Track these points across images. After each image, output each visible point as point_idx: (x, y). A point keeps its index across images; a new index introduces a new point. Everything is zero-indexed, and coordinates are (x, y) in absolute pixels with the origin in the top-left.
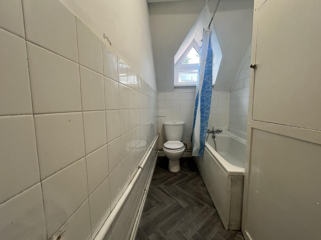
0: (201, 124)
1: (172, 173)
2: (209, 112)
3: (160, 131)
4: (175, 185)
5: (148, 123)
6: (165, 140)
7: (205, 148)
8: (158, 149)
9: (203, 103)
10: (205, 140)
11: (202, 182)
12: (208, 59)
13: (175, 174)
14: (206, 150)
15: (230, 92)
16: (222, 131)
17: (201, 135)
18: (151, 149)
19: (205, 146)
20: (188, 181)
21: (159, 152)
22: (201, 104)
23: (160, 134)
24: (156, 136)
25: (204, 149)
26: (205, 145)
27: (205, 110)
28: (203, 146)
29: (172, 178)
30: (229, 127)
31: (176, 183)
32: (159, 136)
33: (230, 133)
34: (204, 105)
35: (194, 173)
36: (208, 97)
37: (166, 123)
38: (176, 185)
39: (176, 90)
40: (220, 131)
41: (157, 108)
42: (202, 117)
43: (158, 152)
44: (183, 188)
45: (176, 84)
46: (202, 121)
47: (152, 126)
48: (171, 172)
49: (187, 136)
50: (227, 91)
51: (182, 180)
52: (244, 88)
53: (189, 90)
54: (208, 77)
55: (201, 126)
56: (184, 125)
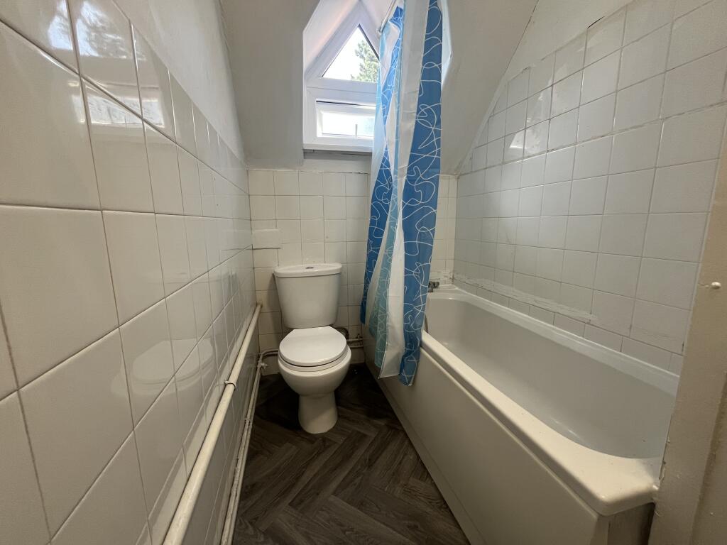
0: (406, 272)
1: (312, 438)
2: (433, 232)
3: (262, 297)
4: (332, 498)
5: (221, 271)
6: (283, 329)
7: (423, 351)
8: (259, 357)
9: (412, 202)
10: (421, 326)
11: (412, 457)
12: (428, 44)
13: (324, 439)
14: (427, 358)
15: (458, 178)
16: (438, 283)
17: (406, 308)
18: (230, 389)
19: (422, 345)
20: (371, 463)
21: (263, 364)
22: (403, 204)
23: (262, 307)
24: (250, 316)
25: (418, 355)
26: (421, 342)
27: (420, 225)
28: (413, 344)
29: (317, 465)
30: (454, 271)
31: (334, 485)
32: (260, 313)
33: (457, 288)
34: (412, 209)
35: (381, 423)
36: (427, 180)
37: (282, 270)
38: (335, 493)
39: (309, 162)
40: (434, 284)
41: (248, 219)
42: (408, 248)
43: (259, 366)
44: (361, 505)
45: (308, 142)
46: (409, 263)
47: (233, 281)
48: (310, 434)
49: (348, 306)
50: (452, 174)
51: (349, 466)
52: (504, 163)
53: (351, 166)
54: (428, 111)
55: (405, 277)
56: (339, 274)
